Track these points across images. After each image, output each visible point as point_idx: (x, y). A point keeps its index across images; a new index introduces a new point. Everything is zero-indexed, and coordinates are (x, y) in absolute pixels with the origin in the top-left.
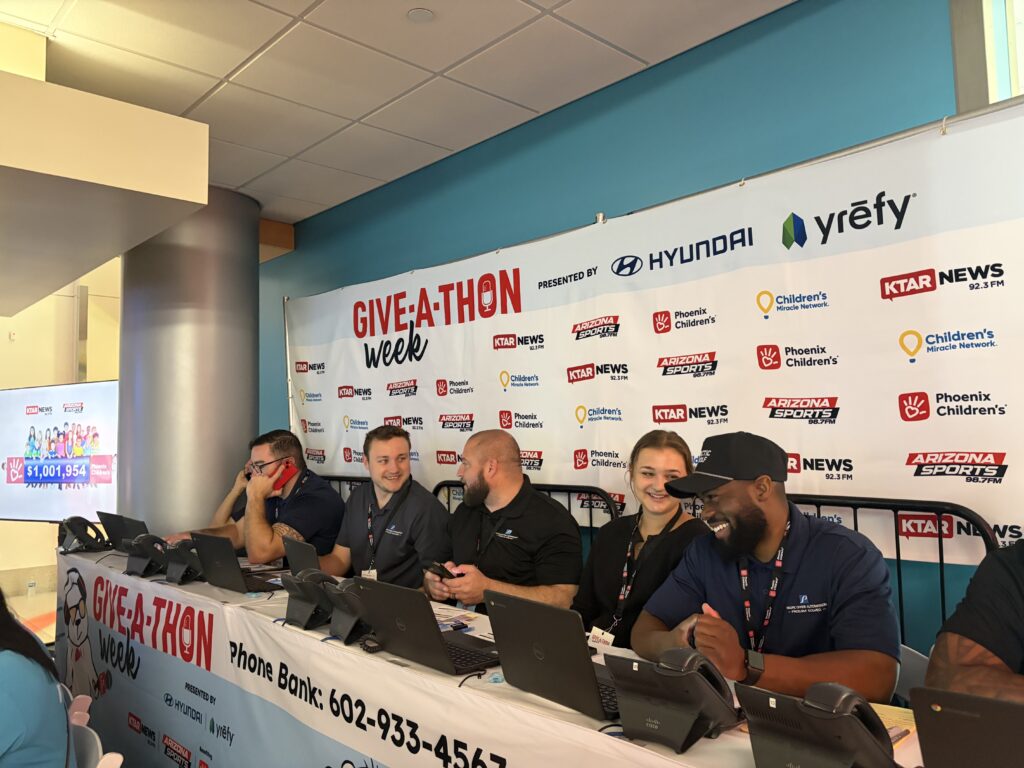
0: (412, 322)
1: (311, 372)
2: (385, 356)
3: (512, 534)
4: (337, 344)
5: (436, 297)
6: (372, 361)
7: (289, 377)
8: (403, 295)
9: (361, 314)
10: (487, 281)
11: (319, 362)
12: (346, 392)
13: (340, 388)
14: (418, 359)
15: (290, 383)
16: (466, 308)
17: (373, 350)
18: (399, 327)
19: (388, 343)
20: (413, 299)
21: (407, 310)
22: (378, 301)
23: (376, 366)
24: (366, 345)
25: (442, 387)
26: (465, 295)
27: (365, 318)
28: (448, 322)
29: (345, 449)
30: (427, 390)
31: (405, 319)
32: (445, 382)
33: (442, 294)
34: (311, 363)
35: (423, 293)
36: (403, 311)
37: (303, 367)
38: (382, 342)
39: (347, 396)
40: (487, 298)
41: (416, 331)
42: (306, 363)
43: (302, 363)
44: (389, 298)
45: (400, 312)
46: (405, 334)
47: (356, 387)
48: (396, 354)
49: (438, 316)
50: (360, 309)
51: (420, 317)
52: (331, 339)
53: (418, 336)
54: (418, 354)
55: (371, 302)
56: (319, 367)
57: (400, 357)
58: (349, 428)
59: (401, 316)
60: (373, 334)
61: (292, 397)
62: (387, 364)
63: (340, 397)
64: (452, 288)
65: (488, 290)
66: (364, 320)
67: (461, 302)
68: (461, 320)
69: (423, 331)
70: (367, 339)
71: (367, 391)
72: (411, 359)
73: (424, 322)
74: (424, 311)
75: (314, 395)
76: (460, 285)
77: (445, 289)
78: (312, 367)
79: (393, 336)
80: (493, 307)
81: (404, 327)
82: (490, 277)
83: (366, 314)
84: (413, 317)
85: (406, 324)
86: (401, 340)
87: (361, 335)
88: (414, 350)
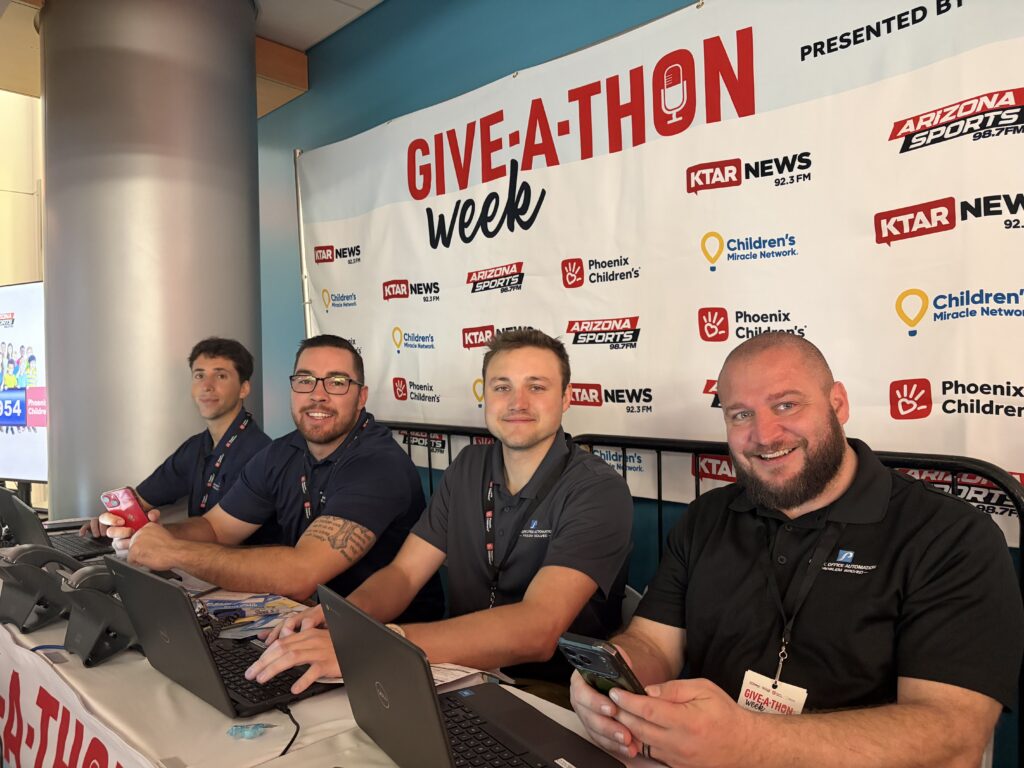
0: (514, 163)
1: (338, 261)
2: (463, 225)
3: (855, 561)
4: (380, 213)
5: (562, 110)
6: (439, 236)
7: (305, 272)
8: (498, 117)
9: (421, 160)
10: (675, 66)
11: (351, 245)
12: (397, 289)
13: (386, 284)
14: (526, 226)
15: (306, 281)
16: (626, 123)
17: (442, 217)
18: (490, 174)
19: (470, 203)
20: (517, 120)
21: (506, 142)
22: (452, 134)
23: (447, 243)
24: (429, 212)
25: (573, 272)
26: (625, 98)
27: (429, 166)
28: (587, 152)
29: (396, 380)
30: (543, 281)
31: (499, 159)
32: (579, 262)
33: (576, 104)
34: (338, 247)
35: (537, 110)
36: (498, 145)
37: (325, 254)
38: (458, 203)
39: (398, 296)
40: (674, 97)
41: (523, 176)
42: (331, 248)
43: (325, 248)
44: (471, 127)
45: (490, 146)
46: (501, 186)
47: (413, 282)
48: (484, 220)
49: (568, 146)
50: (419, 152)
51: (531, 151)
52: (369, 206)
53: (526, 187)
54: (525, 218)
55: (439, 138)
56: (352, 252)
57: (491, 226)
58: (402, 348)
59: (494, 155)
60: (441, 190)
61: (311, 302)
62: (467, 240)
63: (386, 298)
64: (598, 91)
65: (675, 82)
66: (426, 170)
67: (615, 112)
68: (615, 145)
69: (537, 176)
70: (432, 200)
71: (432, 287)
72: (511, 228)
73: (539, 160)
74: (538, 140)
75: (343, 298)
76: (613, 83)
77: (582, 96)
78: (341, 253)
79: (478, 191)
80: (687, 114)
81: (500, 172)
82: (683, 57)
83: (431, 159)
84: (518, 152)
85: (504, 167)
86: (493, 196)
87: (418, 195)
88: (519, 211)
